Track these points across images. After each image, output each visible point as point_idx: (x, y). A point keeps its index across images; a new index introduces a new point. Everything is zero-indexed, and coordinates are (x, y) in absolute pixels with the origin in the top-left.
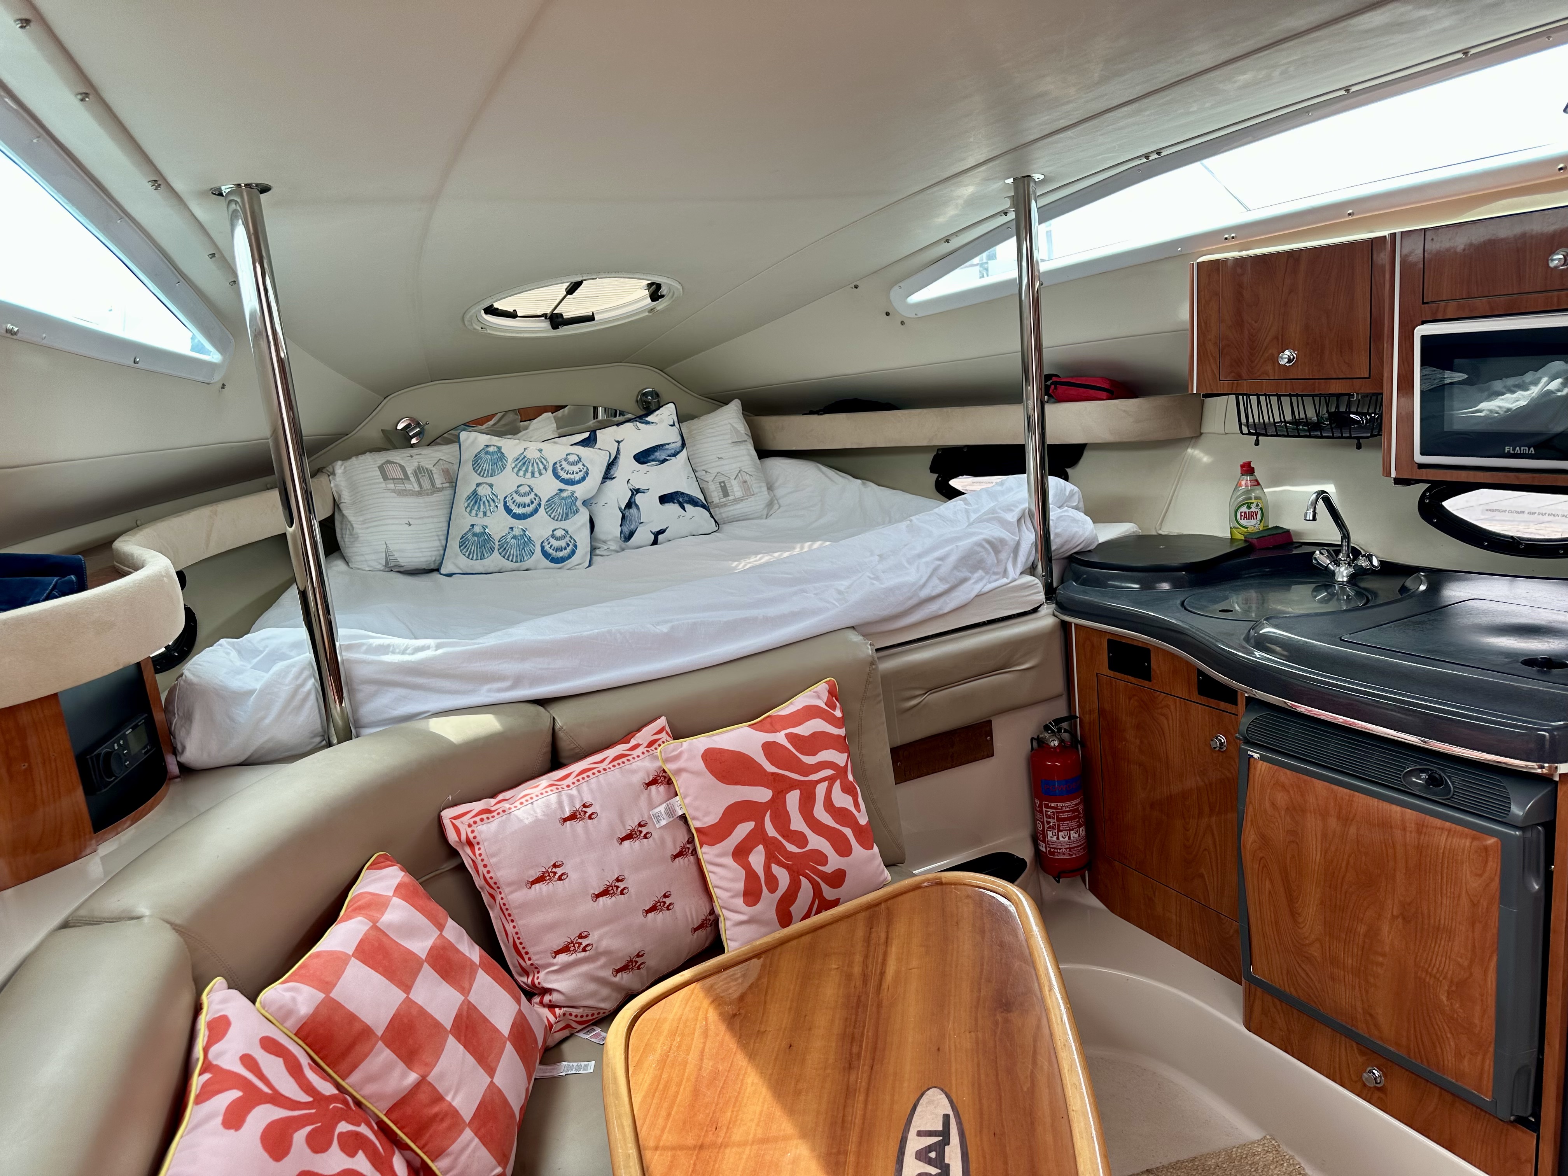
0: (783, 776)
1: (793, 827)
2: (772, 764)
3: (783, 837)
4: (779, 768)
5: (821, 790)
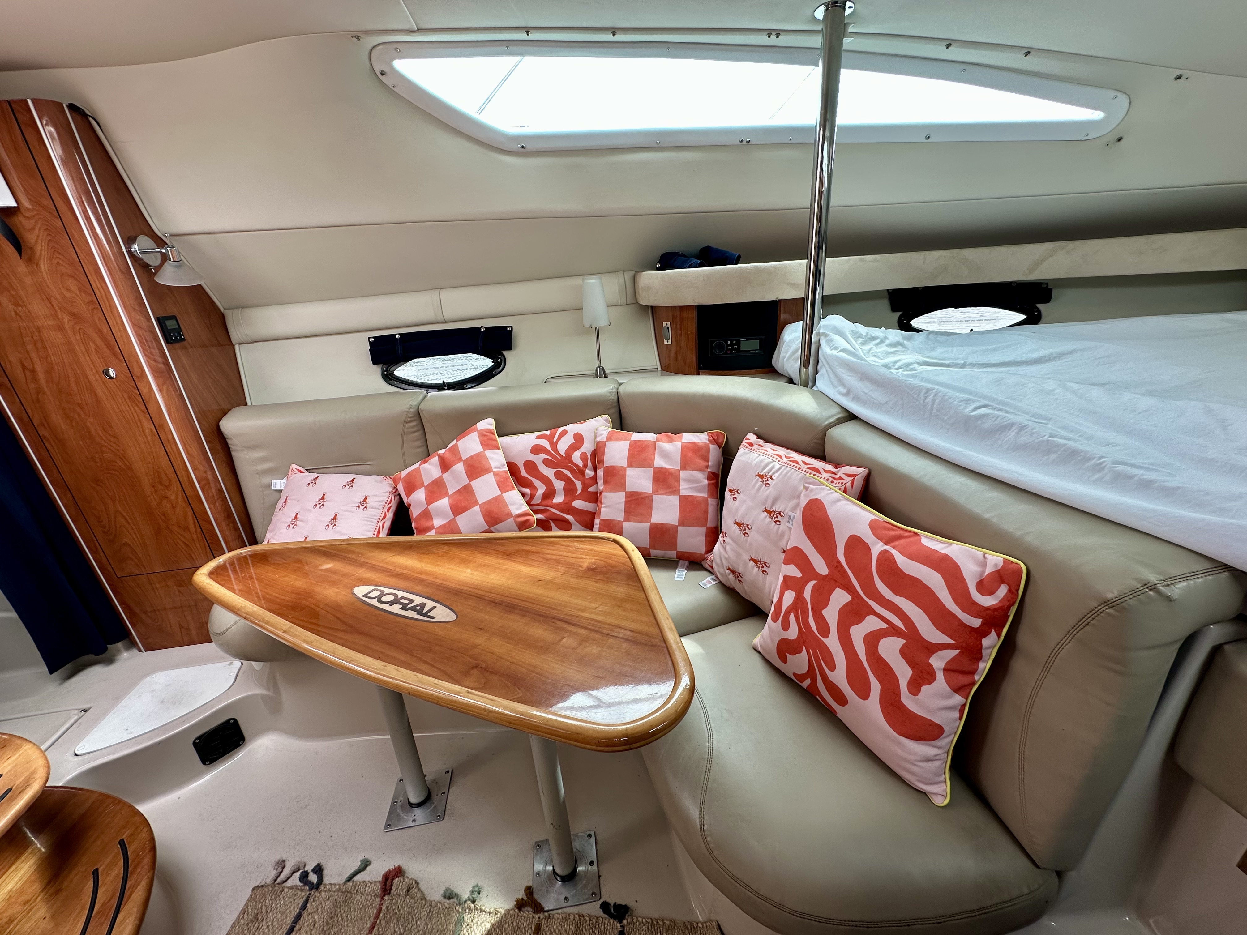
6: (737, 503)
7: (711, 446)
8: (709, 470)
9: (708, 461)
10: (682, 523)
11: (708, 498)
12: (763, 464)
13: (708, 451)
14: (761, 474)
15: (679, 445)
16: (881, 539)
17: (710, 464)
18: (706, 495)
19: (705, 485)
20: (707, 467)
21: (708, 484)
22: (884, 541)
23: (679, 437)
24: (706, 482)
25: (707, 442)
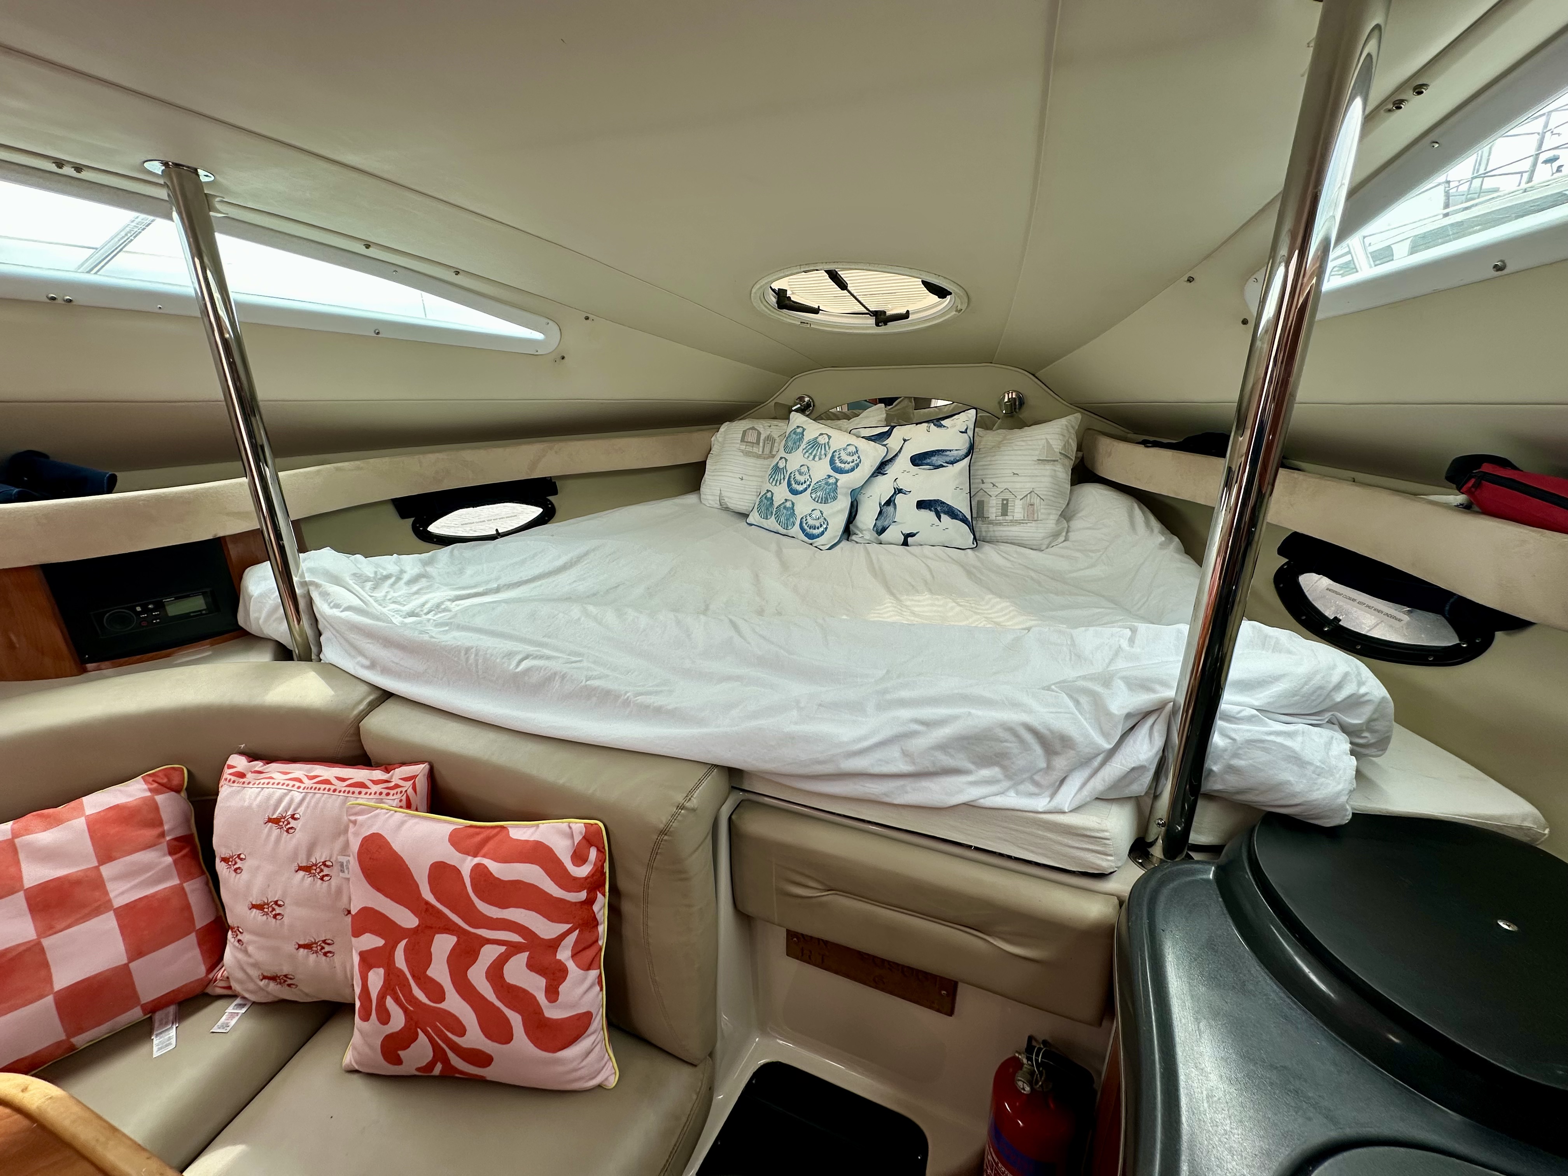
0: (439, 912)
1: (430, 972)
2: (432, 891)
3: (413, 976)
4: (438, 900)
5: (489, 954)
6: (244, 876)
7: (159, 798)
8: (168, 838)
9: (161, 824)
10: (136, 951)
11: (181, 884)
12: (272, 802)
13: (156, 808)
14: (275, 816)
15: (80, 823)
16: (467, 853)
17: (166, 827)
18: (176, 881)
19: (169, 866)
20: (162, 835)
21: (175, 862)
22: (472, 853)
23: (74, 809)
24: (169, 859)
25: (148, 794)
